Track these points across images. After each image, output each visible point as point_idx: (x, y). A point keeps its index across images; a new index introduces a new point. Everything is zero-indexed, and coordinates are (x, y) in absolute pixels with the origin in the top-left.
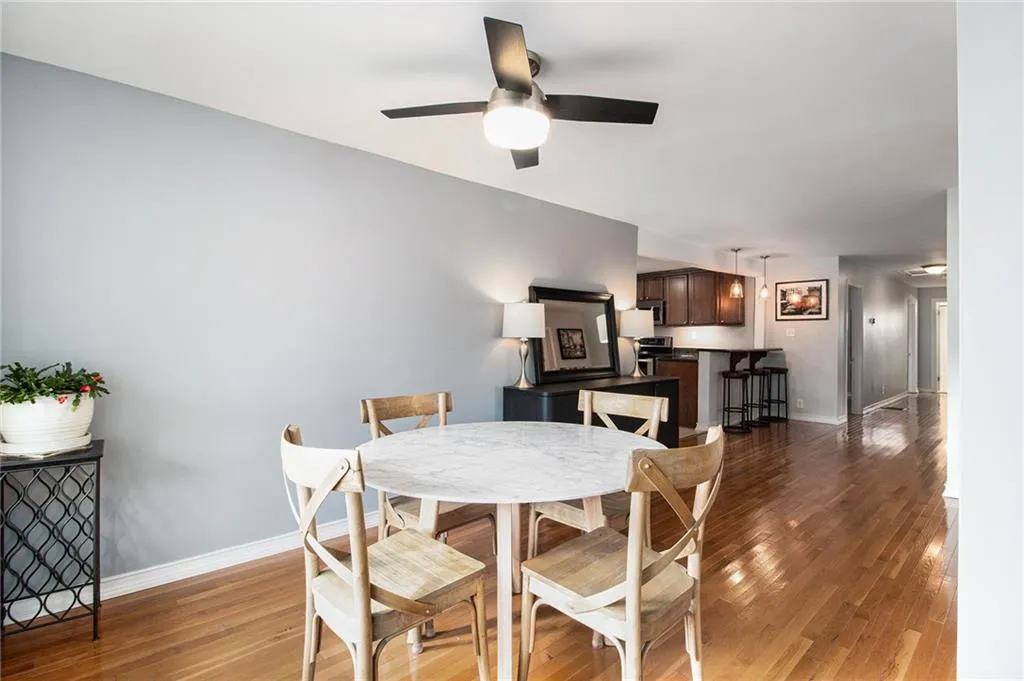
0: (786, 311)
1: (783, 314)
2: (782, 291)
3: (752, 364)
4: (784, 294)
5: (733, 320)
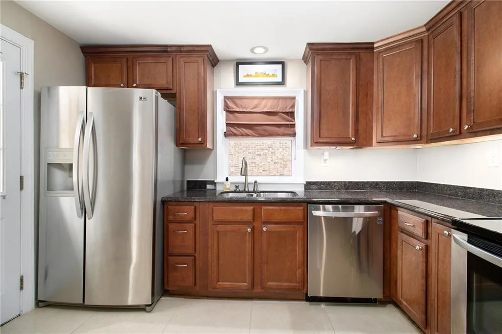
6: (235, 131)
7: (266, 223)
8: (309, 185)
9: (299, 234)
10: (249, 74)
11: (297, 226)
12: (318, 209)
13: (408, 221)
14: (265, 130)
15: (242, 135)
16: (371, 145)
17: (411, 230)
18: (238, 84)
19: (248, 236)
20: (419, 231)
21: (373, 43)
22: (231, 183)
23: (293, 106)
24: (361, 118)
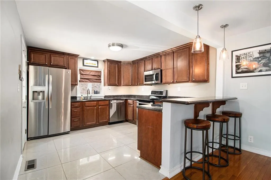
0: (240, 70)
1: (237, 73)
2: (236, 56)
3: (214, 110)
4: (238, 58)
5: (201, 79)
6: (83, 80)
7: (100, 106)
8: (105, 97)
9: (108, 108)
10: (87, 63)
11: (107, 106)
12: (112, 101)
13: (130, 101)
14: (92, 81)
15: (86, 82)
16: (121, 86)
17: (131, 103)
18: (84, 65)
19: (95, 110)
20: (132, 103)
21: (121, 61)
22: (83, 97)
23: (101, 74)
24: (119, 79)
